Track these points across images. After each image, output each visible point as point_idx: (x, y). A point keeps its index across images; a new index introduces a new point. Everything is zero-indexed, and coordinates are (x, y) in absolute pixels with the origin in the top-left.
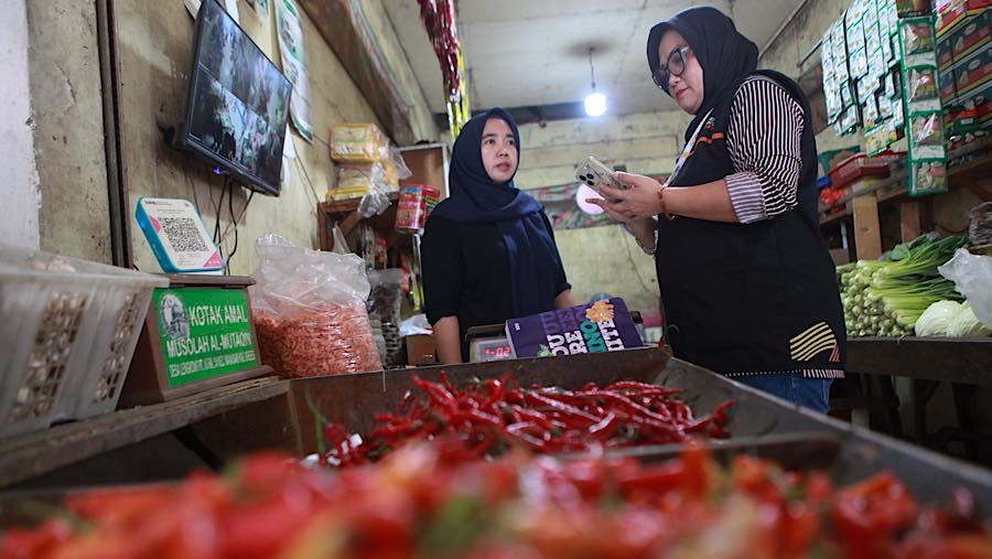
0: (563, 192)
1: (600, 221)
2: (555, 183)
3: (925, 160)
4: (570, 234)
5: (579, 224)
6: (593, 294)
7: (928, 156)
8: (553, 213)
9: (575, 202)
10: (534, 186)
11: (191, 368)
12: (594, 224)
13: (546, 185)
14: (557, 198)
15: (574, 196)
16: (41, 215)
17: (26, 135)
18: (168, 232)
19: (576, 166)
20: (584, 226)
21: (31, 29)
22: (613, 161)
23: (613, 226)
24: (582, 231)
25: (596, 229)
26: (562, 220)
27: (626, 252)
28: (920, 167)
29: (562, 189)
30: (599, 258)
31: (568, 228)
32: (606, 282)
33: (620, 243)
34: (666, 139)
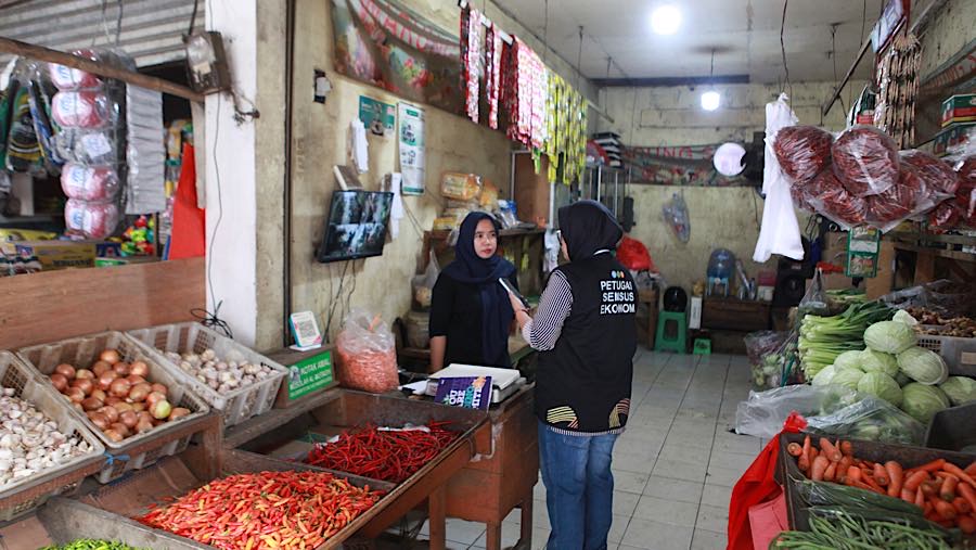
0: (703, 152)
1: (733, 182)
2: (695, 143)
3: (859, 253)
4: (704, 191)
5: (714, 182)
6: (716, 247)
7: (863, 249)
8: (688, 171)
9: (713, 162)
10: (676, 144)
11: (299, 392)
12: (728, 184)
13: (687, 144)
14: (696, 156)
15: (713, 156)
16: (257, 319)
17: (253, 288)
18: (301, 329)
19: (718, 129)
20: (718, 185)
21: (258, 248)
22: (754, 127)
23: (744, 188)
24: (715, 189)
25: (728, 189)
26: (698, 177)
27: (754, 214)
28: (853, 257)
29: (702, 149)
30: (728, 216)
31: (702, 185)
32: (730, 238)
33: (749, 204)
34: (810, 108)
